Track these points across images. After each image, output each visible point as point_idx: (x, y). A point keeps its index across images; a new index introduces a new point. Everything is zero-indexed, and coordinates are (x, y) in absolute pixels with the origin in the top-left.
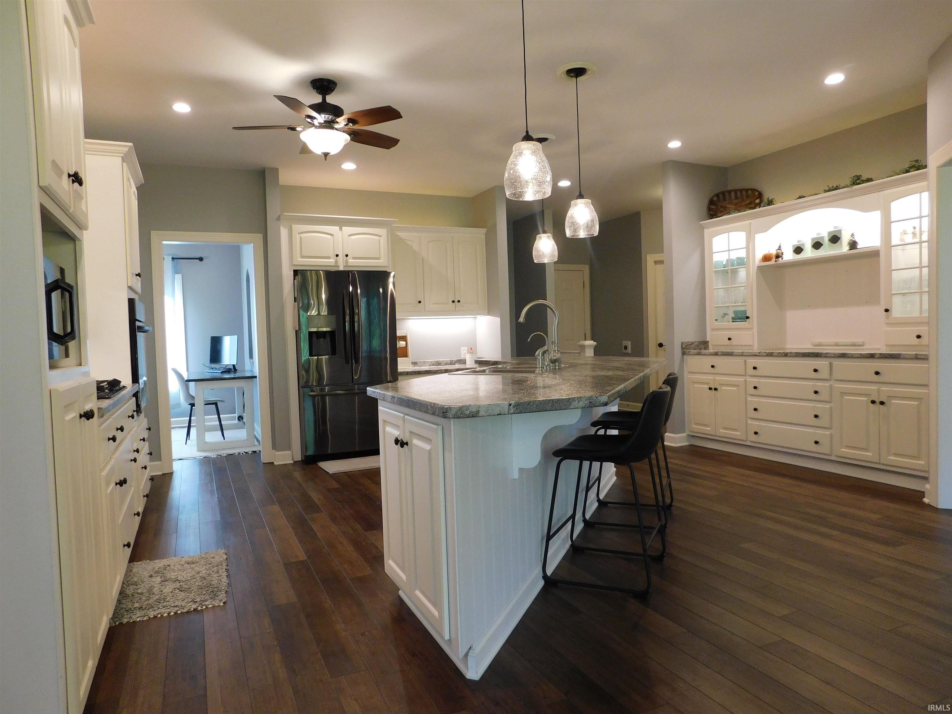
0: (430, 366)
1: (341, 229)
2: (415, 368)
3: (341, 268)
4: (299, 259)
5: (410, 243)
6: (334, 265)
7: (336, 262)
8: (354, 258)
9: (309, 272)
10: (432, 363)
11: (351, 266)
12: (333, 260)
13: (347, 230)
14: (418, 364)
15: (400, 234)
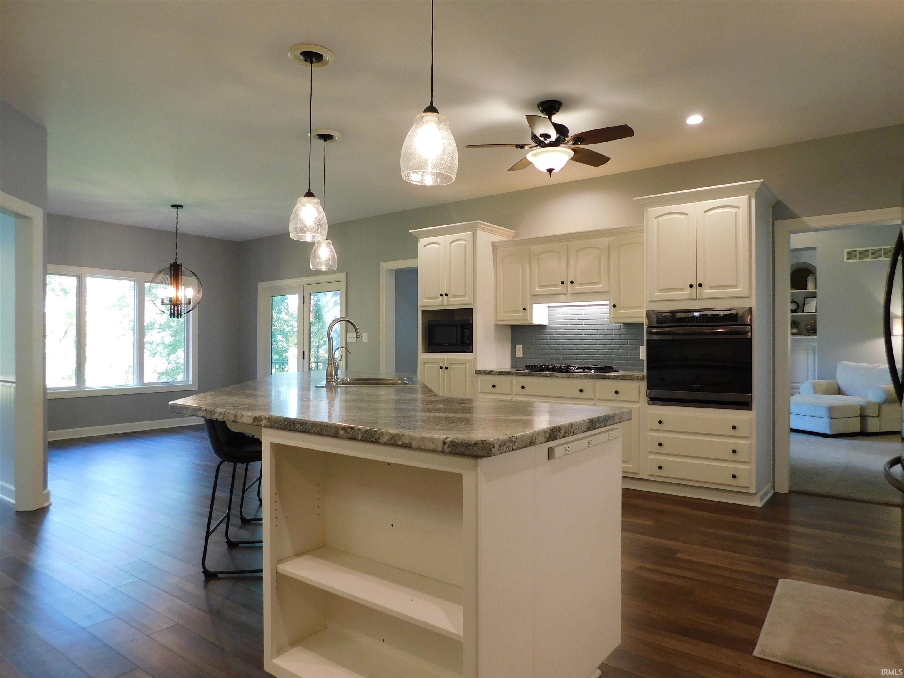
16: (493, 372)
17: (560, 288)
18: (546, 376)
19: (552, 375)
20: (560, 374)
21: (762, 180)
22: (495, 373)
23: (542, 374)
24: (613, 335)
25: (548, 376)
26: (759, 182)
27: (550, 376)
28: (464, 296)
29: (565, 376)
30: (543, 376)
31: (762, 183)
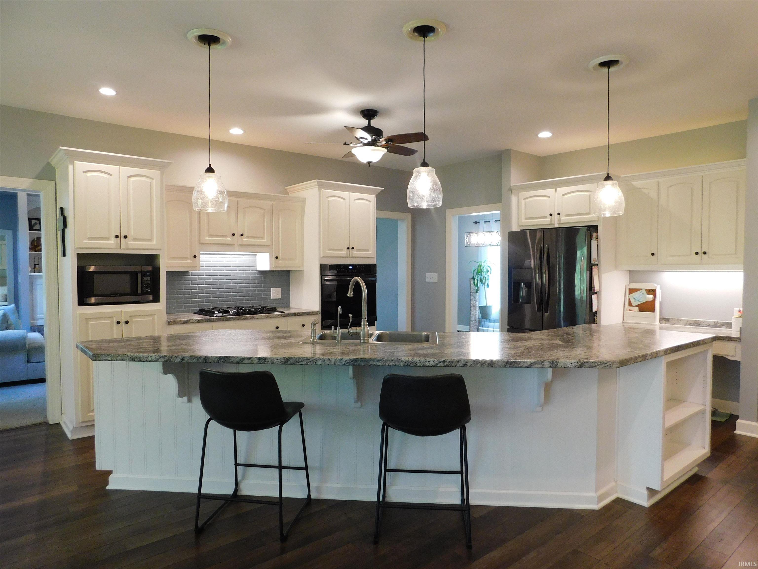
0: (686, 325)
1: (556, 190)
2: (666, 325)
3: (557, 226)
4: (523, 221)
5: (646, 191)
6: (549, 223)
7: (551, 220)
8: (567, 216)
9: (528, 231)
10: (689, 322)
11: (564, 223)
12: (549, 219)
13: (562, 190)
14: (670, 321)
15: (636, 183)
16: (191, 321)
17: (230, 239)
18: (247, 319)
19: (252, 317)
20: (259, 316)
21: (383, 189)
22: (193, 321)
23: (243, 318)
24: (250, 280)
25: (249, 318)
26: (381, 189)
27: (251, 319)
28: (150, 240)
29: (264, 317)
30: (244, 319)
31: (383, 190)
